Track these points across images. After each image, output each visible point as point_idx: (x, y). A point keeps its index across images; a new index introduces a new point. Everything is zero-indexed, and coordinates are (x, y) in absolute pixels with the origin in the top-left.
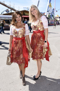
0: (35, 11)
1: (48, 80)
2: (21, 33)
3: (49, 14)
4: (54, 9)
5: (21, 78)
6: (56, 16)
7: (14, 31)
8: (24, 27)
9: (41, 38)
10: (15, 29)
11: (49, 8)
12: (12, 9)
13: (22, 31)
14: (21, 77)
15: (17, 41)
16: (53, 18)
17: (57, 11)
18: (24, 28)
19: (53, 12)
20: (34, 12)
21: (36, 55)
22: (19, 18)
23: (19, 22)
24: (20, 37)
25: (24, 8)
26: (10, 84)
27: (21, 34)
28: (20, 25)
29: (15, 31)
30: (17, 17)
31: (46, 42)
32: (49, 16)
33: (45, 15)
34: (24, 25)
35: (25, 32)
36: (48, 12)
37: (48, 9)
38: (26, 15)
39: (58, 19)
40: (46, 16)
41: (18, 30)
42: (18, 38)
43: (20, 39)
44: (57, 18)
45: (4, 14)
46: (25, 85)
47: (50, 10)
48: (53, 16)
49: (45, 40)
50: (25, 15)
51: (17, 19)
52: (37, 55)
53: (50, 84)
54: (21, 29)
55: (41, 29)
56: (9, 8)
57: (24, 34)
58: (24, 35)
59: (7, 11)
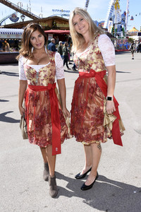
0: (84, 23)
1: (111, 186)
2: (45, 75)
3: (114, 25)
4: (125, 13)
5: (47, 180)
6: (130, 29)
7: (28, 72)
8: (51, 61)
9: (96, 90)
10: (30, 66)
11: (115, 11)
12: (25, 13)
13: (48, 70)
14: (45, 177)
15: (37, 93)
16: (122, 36)
17: (132, 19)
18: (53, 62)
19: (123, 20)
20: (81, 27)
21: (86, 131)
22: (38, 38)
23: (40, 47)
24: (45, 83)
25: (53, 10)
26: (21, 193)
27: (44, 77)
28: (43, 55)
29: (31, 71)
30: (34, 38)
31: (110, 99)
32: (113, 29)
33: (105, 27)
34: (53, 55)
35: (55, 72)
36: (111, 19)
37: (111, 14)
38: (59, 28)
39: (136, 38)
40: (106, 29)
41: (37, 68)
42: (39, 86)
43: (43, 88)
44: (133, 34)
45: (6, 27)
46: (55, 196)
47: (117, 16)
48: (122, 30)
49: (109, 96)
50: (55, 28)
51: (33, 42)
52: (88, 131)
53: (113, 195)
54: (45, 66)
55: (97, 67)
56: (17, 10)
57: (52, 76)
58: (52, 80)
59: (13, 17)
